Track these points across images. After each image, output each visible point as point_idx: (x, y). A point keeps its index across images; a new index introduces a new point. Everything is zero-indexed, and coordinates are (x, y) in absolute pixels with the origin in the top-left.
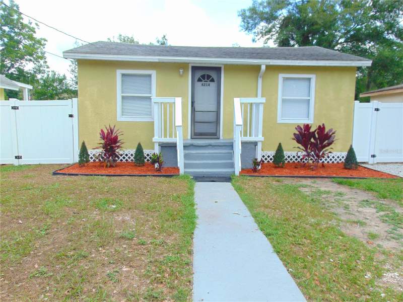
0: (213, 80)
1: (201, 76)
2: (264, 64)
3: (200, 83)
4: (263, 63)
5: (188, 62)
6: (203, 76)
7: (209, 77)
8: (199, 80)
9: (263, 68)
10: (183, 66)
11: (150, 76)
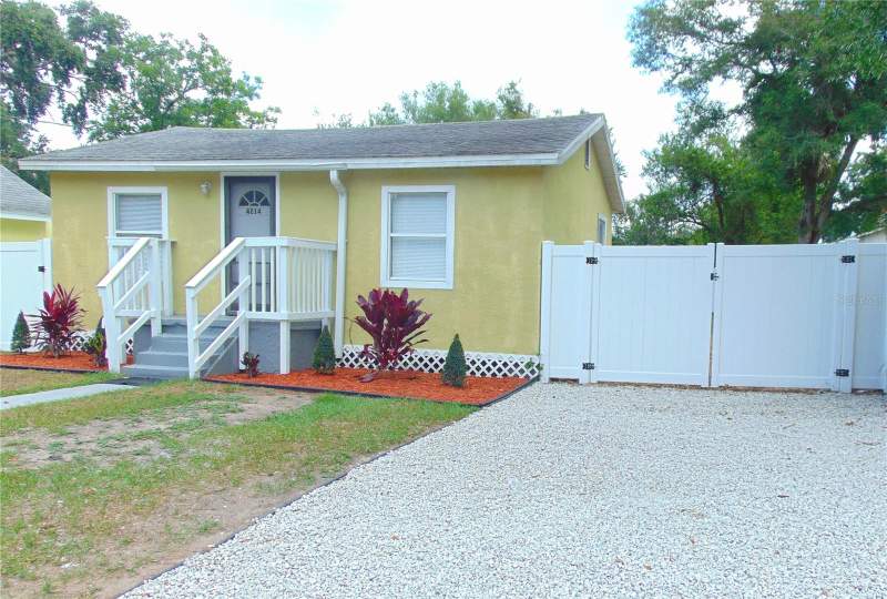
0: (265, 203)
1: (247, 195)
2: (333, 169)
3: (244, 208)
4: (333, 166)
5: (217, 169)
6: (249, 196)
7: (259, 196)
8: (243, 203)
9: (334, 175)
10: (208, 178)
11: (159, 196)
